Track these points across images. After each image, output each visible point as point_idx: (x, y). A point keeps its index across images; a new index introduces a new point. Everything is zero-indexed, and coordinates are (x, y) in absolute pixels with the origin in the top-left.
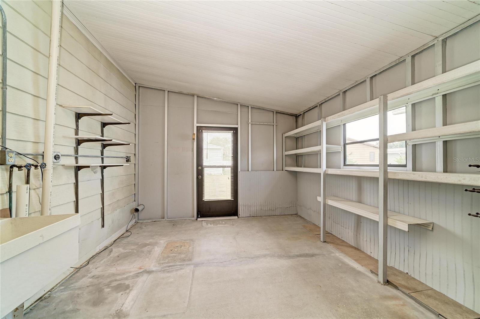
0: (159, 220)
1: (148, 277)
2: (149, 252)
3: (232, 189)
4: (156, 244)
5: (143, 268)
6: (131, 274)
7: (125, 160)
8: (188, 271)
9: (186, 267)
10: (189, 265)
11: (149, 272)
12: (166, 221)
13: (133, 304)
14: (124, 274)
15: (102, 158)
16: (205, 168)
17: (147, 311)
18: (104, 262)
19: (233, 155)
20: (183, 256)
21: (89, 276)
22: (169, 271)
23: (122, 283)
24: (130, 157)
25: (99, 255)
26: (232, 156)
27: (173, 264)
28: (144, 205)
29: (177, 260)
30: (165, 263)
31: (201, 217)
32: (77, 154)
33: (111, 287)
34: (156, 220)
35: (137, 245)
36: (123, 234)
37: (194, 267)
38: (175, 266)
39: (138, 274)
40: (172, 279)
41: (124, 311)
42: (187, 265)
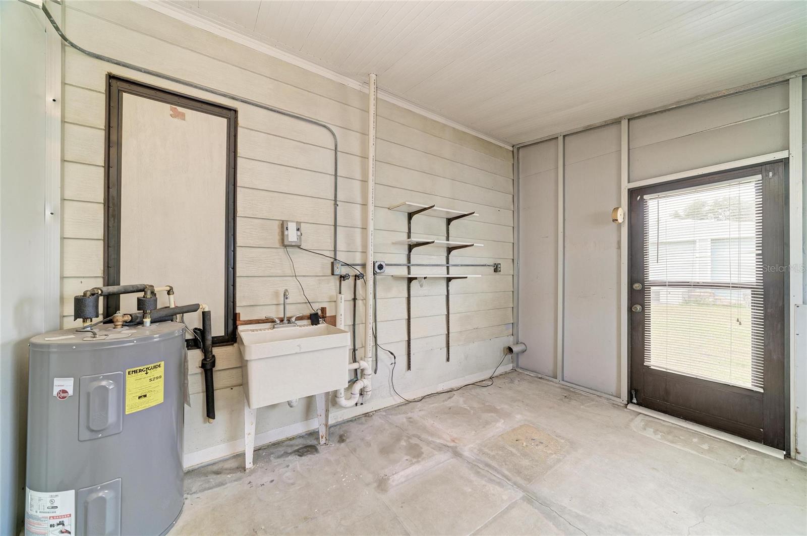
0: (547, 378)
1: (448, 459)
2: (487, 423)
3: (755, 357)
4: (507, 415)
5: (455, 442)
6: (438, 441)
7: (492, 268)
8: (505, 497)
9: (509, 486)
10: (519, 487)
11: (457, 454)
12: (559, 385)
13: (402, 483)
14: (432, 435)
15: (447, 266)
16: (653, 288)
17: (402, 507)
18: (433, 407)
19: (760, 252)
20: (525, 462)
21: (408, 415)
22: (479, 472)
23: (421, 446)
24: (500, 264)
25: (438, 396)
26: (758, 255)
27: (496, 466)
28: (525, 345)
29: (508, 463)
30: (488, 454)
31: (639, 404)
32: (409, 263)
33: (409, 442)
34: (543, 376)
35: (483, 404)
36: (482, 381)
37: (523, 498)
38: (496, 470)
39: (444, 447)
40: (470, 490)
41: (390, 482)
42: (515, 484)
